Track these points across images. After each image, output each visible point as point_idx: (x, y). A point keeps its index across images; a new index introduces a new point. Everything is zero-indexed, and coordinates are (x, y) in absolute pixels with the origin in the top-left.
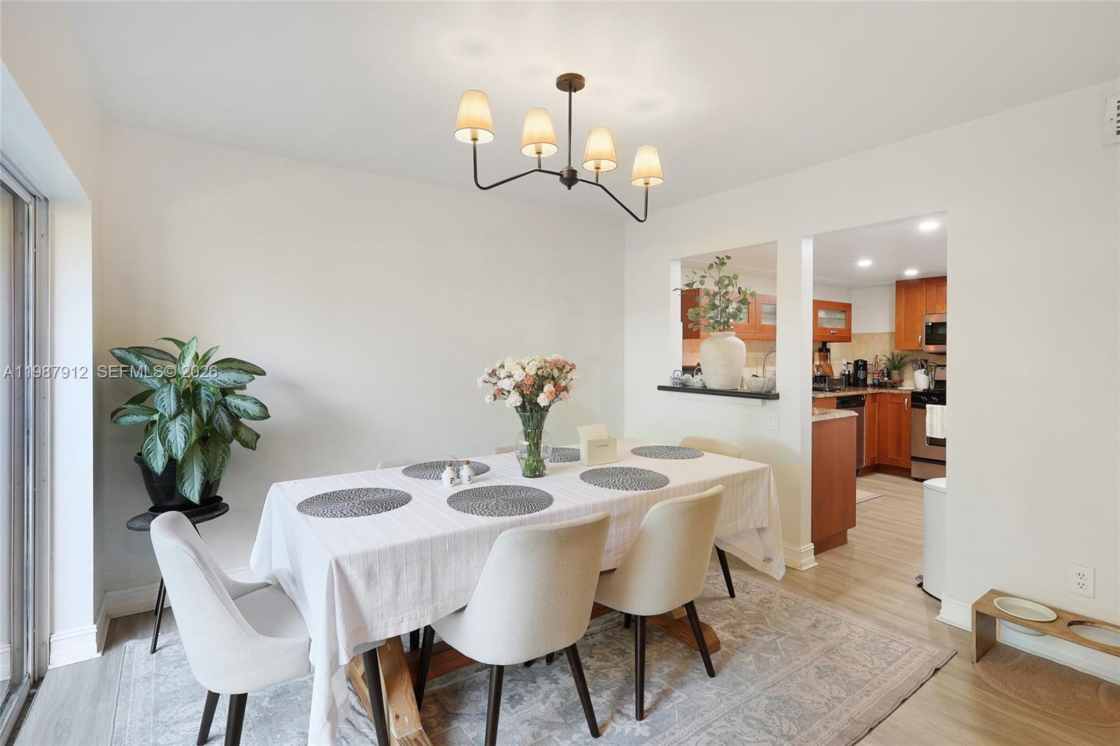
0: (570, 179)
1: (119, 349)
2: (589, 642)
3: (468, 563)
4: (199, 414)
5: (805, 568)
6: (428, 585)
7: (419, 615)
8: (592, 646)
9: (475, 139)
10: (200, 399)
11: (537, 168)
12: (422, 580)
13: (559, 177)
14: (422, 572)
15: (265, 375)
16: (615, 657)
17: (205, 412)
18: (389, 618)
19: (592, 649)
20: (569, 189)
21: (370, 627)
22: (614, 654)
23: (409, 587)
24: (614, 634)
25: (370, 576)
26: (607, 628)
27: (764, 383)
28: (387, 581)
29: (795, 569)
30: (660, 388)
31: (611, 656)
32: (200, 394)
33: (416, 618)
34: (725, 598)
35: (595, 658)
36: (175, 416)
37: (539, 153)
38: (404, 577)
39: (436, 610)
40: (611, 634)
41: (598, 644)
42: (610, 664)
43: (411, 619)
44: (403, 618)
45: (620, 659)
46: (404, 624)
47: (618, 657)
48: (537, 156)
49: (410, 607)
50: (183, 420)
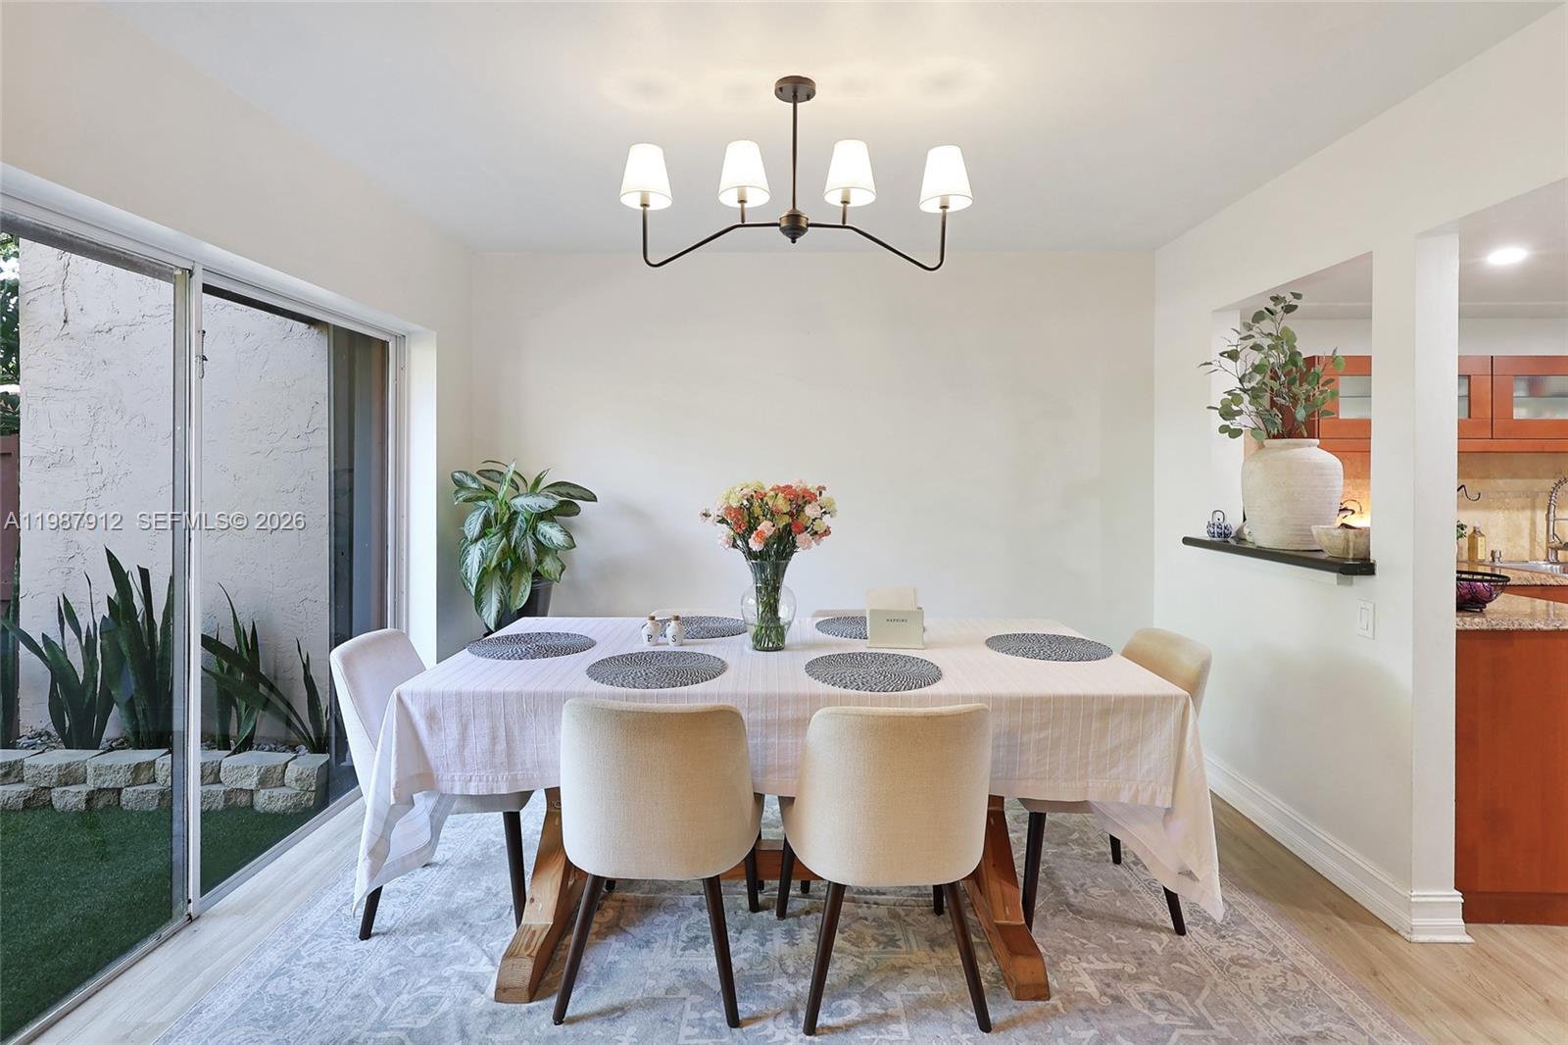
0: (794, 227)
1: (459, 472)
2: (860, 911)
3: (553, 733)
4: (509, 542)
5: (1422, 938)
6: (501, 746)
7: (490, 779)
8: (861, 918)
9: (645, 205)
10: (515, 524)
11: (740, 223)
12: (494, 739)
13: (778, 228)
14: (493, 730)
15: (596, 500)
16: (874, 943)
17: (514, 537)
18: (455, 771)
19: (856, 921)
20: (794, 242)
21: (435, 777)
22: (874, 939)
23: (478, 744)
24: (906, 915)
25: (432, 718)
26: (906, 903)
27: (1348, 541)
28: (453, 730)
29: (1396, 933)
30: (1187, 541)
31: (869, 939)
32: (516, 518)
33: (488, 781)
34: (1160, 929)
35: (846, 935)
36: (476, 540)
37: (742, 202)
38: (472, 730)
39: (514, 778)
40: (903, 914)
41: (870, 919)
42: (854, 949)
43: (480, 781)
44: (471, 777)
45: (876, 950)
46: (473, 784)
47: (877, 946)
48: (739, 205)
49: (480, 766)
50: (483, 544)
